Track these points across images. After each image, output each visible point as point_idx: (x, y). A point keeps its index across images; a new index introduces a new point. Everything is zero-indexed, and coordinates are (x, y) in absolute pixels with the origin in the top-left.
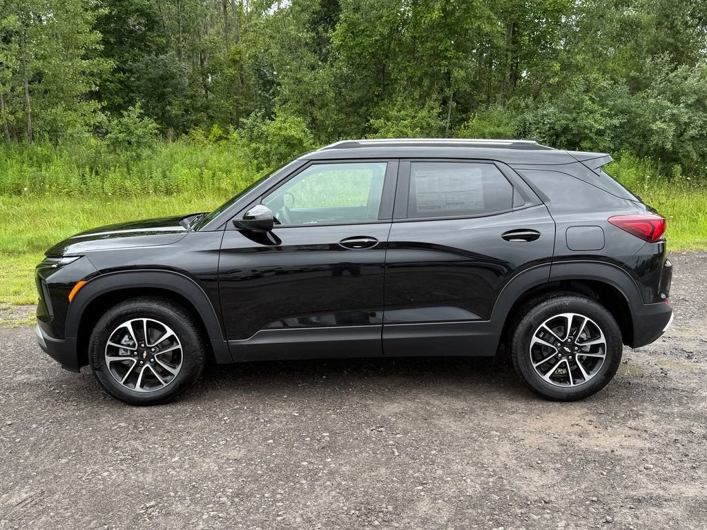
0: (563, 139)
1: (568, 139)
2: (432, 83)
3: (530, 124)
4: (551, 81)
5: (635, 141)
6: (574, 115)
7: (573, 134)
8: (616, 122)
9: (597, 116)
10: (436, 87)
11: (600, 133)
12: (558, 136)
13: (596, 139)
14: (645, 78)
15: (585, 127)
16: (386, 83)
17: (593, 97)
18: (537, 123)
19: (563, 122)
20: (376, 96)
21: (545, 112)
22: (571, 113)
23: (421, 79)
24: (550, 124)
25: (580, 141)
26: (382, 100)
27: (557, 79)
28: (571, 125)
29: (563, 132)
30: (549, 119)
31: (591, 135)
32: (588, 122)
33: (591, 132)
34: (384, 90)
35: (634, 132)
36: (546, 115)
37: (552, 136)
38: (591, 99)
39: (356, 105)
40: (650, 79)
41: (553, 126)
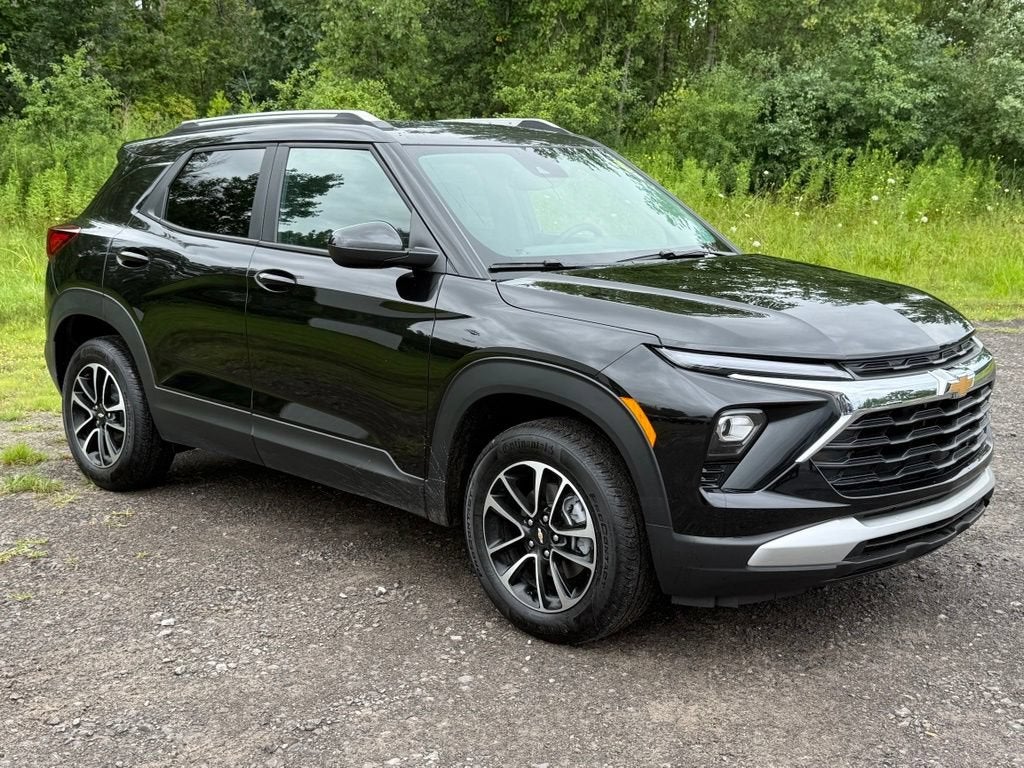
0: (839, 125)
1: (848, 126)
2: (602, 22)
3: (783, 99)
4: (805, 24)
5: (958, 130)
6: (858, 84)
7: (856, 118)
8: (930, 96)
9: (899, 86)
10: (609, 30)
11: (904, 115)
12: (830, 119)
13: (896, 126)
14: (971, 22)
15: (879, 105)
16: (515, 21)
17: (888, 52)
18: (794, 97)
19: (841, 95)
20: (500, 44)
21: (807, 78)
22: (851, 80)
23: (582, 17)
24: (818, 99)
25: (867, 130)
26: (509, 52)
27: (814, 20)
28: (855, 102)
29: (839, 114)
30: (817, 90)
31: (890, 118)
32: (885, 97)
33: (889, 113)
34: (513, 33)
35: (956, 114)
36: (807, 84)
37: (819, 120)
38: (885, 57)
39: (461, 60)
40: (981, 23)
41: (821, 102)
